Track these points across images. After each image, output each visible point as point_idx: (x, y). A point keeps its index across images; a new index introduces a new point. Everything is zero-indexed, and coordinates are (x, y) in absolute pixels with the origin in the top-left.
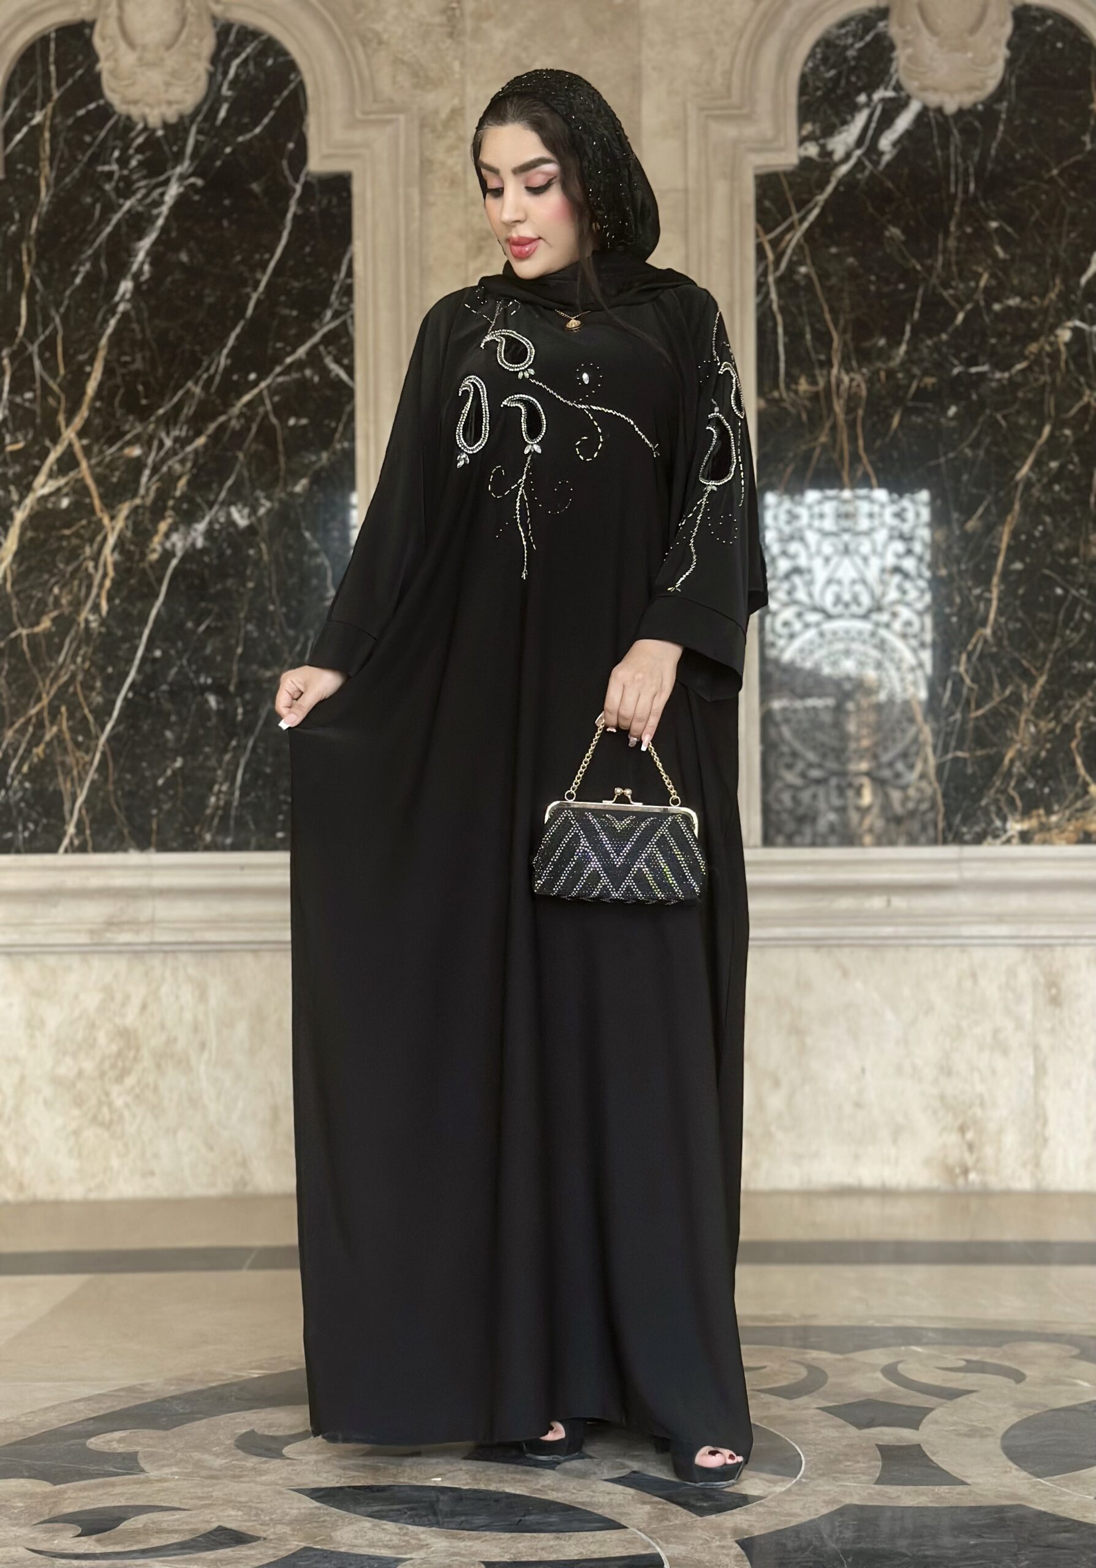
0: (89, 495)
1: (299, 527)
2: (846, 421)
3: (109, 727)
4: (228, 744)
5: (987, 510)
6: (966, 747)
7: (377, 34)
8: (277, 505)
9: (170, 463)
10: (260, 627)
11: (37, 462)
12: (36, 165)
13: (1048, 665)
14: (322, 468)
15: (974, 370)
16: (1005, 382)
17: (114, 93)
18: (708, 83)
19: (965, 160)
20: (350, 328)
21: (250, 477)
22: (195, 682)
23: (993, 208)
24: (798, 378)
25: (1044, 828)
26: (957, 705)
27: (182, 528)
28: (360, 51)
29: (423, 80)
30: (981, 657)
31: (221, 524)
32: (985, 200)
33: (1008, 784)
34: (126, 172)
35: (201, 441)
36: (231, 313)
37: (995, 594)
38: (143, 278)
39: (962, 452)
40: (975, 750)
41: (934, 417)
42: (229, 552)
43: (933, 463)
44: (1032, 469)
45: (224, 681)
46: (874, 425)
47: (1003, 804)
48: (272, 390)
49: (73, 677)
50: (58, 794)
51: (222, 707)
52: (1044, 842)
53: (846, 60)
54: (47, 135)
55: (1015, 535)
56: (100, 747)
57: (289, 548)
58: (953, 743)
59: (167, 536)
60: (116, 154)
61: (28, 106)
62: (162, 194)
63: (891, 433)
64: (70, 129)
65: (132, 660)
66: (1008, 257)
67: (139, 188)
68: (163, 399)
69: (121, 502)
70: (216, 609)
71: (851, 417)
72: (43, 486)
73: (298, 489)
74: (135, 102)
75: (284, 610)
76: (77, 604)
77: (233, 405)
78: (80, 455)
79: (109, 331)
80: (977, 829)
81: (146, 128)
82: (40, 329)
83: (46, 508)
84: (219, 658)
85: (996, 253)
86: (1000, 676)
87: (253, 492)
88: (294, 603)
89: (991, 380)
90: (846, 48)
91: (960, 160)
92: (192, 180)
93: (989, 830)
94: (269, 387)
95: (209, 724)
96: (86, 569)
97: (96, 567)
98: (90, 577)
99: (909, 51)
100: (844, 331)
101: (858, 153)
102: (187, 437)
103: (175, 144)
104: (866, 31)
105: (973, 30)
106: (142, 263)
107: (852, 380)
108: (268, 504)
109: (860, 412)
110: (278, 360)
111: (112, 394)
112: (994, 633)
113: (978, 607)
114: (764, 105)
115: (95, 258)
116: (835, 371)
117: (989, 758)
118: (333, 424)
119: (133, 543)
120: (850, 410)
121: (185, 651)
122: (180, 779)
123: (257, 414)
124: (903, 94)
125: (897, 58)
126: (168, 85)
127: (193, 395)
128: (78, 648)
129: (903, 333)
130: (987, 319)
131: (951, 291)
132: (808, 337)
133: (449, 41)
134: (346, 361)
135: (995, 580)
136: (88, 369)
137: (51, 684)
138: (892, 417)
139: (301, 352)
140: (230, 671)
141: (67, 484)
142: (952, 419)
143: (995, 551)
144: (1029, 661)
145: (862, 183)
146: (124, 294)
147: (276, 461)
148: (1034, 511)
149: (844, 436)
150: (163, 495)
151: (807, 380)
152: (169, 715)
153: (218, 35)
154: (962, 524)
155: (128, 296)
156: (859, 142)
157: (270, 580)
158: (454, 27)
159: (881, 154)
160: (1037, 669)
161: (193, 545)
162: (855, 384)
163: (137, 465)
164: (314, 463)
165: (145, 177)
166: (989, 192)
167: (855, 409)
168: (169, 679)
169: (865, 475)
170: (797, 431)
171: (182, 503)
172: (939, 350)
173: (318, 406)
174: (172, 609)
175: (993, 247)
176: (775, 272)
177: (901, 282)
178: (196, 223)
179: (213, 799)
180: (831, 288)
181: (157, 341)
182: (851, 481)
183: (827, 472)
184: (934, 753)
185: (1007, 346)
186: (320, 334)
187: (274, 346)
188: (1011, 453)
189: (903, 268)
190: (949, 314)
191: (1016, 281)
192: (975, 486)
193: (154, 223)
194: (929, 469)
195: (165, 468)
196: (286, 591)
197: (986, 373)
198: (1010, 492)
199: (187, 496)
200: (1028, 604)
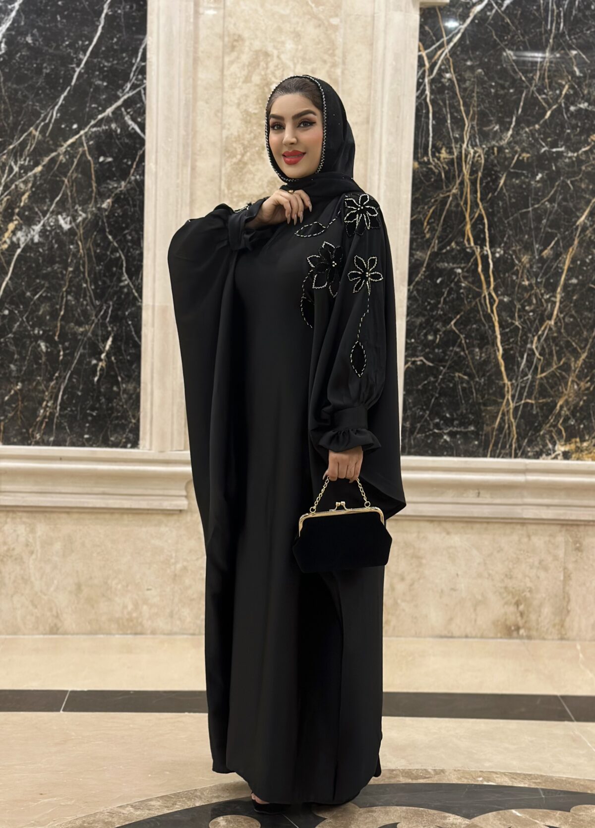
1: (105, 231)
2: (470, 179)
4: (54, 375)
5: (557, 243)
6: (533, 397)
8: (89, 216)
9: (17, 183)
10: (77, 298)
13: (588, 346)
14: (121, 191)
15: (554, 150)
16: (574, 159)
19: (558, 8)
20: (143, 96)
21: (72, 196)
22: (32, 333)
23: (574, 41)
24: (441, 148)
25: (579, 450)
26: (529, 370)
27: (24, 228)
30: (546, 340)
31: (51, 226)
32: (570, 37)
33: (558, 421)
35: (39, 169)
36: (61, 81)
37: (558, 299)
39: (543, 204)
40: (539, 399)
41: (527, 180)
42: (56, 246)
43: (524, 210)
44: (587, 218)
45: (51, 333)
46: (488, 183)
47: (553, 434)
48: (89, 137)
51: (49, 350)
52: (578, 459)
55: (573, 261)
57: (98, 245)
58: (525, 394)
59: (14, 233)
63: (499, 190)
66: (581, 75)
68: (13, 139)
70: (47, 285)
71: (473, 177)
73: (104, 206)
75: (93, 287)
77: (62, 146)
80: (537, 449)
84: (48, 317)
85: (575, 71)
86: (557, 352)
87: (73, 207)
88: (100, 283)
89: (566, 157)
91: (555, 7)
93: (544, 450)
94: (86, 133)
95: (40, 361)
100: (472, 119)
102: (28, 165)
107: (475, 152)
108: (84, 215)
109: (480, 174)
110: (92, 116)
112: (556, 323)
113: (547, 306)
116: (465, 146)
117: (547, 404)
118: (130, 163)
120: (473, 172)
121: (25, 311)
122: (20, 399)
123: (78, 152)
127: (34, 136)
129: (511, 123)
130: (565, 117)
131: (544, 96)
132: (449, 121)
134: (139, 120)
135: (559, 290)
138: (500, 178)
139: (109, 111)
140: (56, 326)
142: (538, 182)
143: (560, 271)
144: (576, 344)
145: (491, 18)
147: (91, 187)
148: (587, 245)
149: (468, 189)
150: (11, 205)
151: (446, 151)
152: (13, 354)
154: (542, 251)
157: (84, 267)
160: (581, 348)
161: (32, 240)
162: (477, 155)
164: (116, 188)
166: (572, 29)
167: (476, 172)
168: (14, 330)
169: (480, 216)
170: (438, 185)
171: (25, 211)
172: (533, 135)
173: (119, 150)
174: (16, 283)
175: (572, 68)
176: (429, 75)
177: (512, 88)
178: (39, 15)
179: (42, 411)
180: (465, 89)
181: (9, 98)
182: (471, 220)
183: (456, 213)
184: (513, 400)
185: (577, 135)
186: (122, 100)
187: (90, 106)
188: (575, 206)
189: (513, 78)
190: (541, 111)
191: (586, 92)
192: (550, 227)
193: (9, 15)
194: (521, 214)
195: (13, 187)
196: (95, 274)
197: (562, 152)
198: (572, 232)
199: (28, 206)
200: (578, 306)
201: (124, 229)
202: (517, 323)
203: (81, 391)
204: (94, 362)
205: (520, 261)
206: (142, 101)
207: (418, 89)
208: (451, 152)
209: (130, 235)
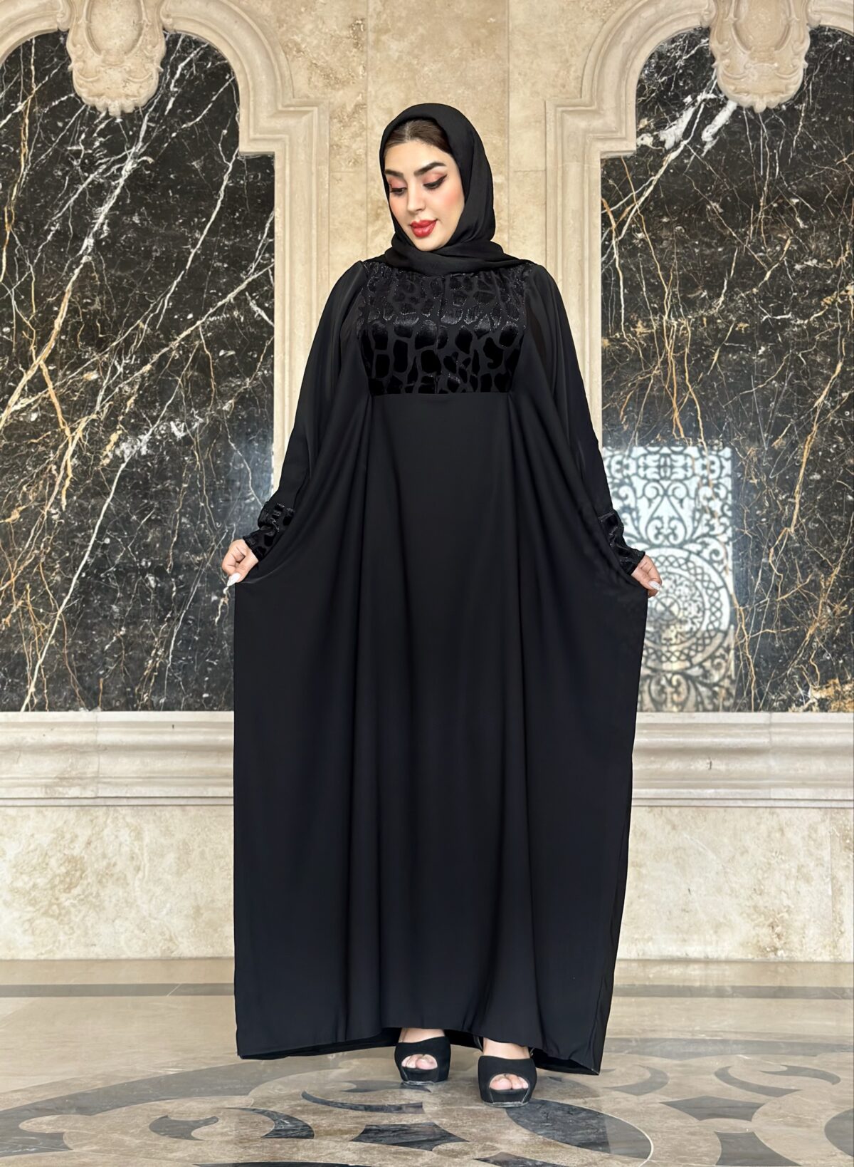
0: (55, 411)
1: (227, 438)
2: (674, 357)
3: (65, 601)
4: (165, 616)
5: (791, 431)
6: (773, 625)
7: (296, 44)
8: (208, 421)
9: (121, 386)
10: (192, 521)
11: (11, 384)
12: (17, 145)
13: (841, 559)
14: (245, 390)
15: (779, 317)
16: (804, 327)
17: (83, 88)
18: (564, 86)
19: (771, 150)
20: (271, 277)
21: (186, 398)
22: (138, 564)
23: (794, 187)
24: (637, 322)
25: (839, 695)
26: (766, 592)
27: (130, 438)
28: (282, 55)
29: (332, 79)
30: (786, 551)
31: (161, 435)
32: (788, 183)
33: (808, 656)
34: (90, 151)
36: (174, 264)
37: (797, 501)
38: (102, 236)
39: (769, 383)
40: (781, 627)
41: (747, 355)
42: (168, 458)
43: (746, 392)
44: (826, 397)
45: (161, 565)
46: (697, 361)
47: (804, 674)
48: (207, 328)
49: (37, 559)
50: (21, 656)
51: (159, 586)
52: (839, 710)
53: (675, 68)
54: (27, 121)
55: (813, 451)
56: (58, 618)
57: (218, 455)
58: (763, 622)
59: (117, 445)
60: (83, 136)
61: (12, 97)
62: (120, 169)
63: (711, 368)
64: (45, 116)
65: (87, 546)
66: (806, 226)
67: (101, 164)
68: (117, 335)
69: (79, 417)
70: (156, 505)
71: (678, 354)
72: (16, 402)
73: (226, 408)
74: (100, 95)
75: (212, 506)
76: (42, 501)
77: (175, 340)
78: (47, 379)
79: (74, 278)
80: (784, 697)
81: (107, 116)
82: (17, 275)
83: (18, 421)
84: (158, 545)
85: (797, 224)
86: (801, 567)
87: (188, 411)
88: (221, 501)
89: (794, 325)
90: (676, 60)
91: (767, 149)
92: (145, 158)
93: (794, 698)
94: (203, 324)
95: (148, 599)
96: (50, 470)
97: (58, 470)
98: (53, 477)
99: (727, 61)
100: (674, 285)
101: (685, 142)
102: (135, 364)
103: (132, 130)
104: (692, 46)
105: (779, 45)
106: (103, 224)
107: (679, 325)
108: (201, 420)
109: (687, 350)
110: (210, 304)
111: (75, 329)
112: (796, 531)
113: (784, 509)
114: (609, 103)
115: (65, 218)
116: (666, 317)
117: (792, 634)
118: (255, 356)
119: (88, 450)
120: (678, 348)
121: (131, 539)
122: (124, 647)
123: (194, 346)
124: (721, 96)
125: (717, 67)
126: (126, 81)
127: (142, 330)
128: (42, 536)
129: (721, 287)
130: (789, 277)
131: (761, 254)
132: (644, 289)
133: (355, 50)
134: (267, 305)
135: (798, 487)
136: (56, 309)
137: (18, 566)
138: (713, 354)
139: (231, 296)
140: (168, 556)
141: (35, 402)
142: (761, 356)
143: (797, 464)
144: (825, 555)
145: (689, 166)
146: (87, 248)
147: (210, 386)
148: (830, 432)
149: (673, 369)
150: (114, 412)
151: (642, 324)
152: (116, 591)
153: (167, 43)
154: (772, 441)
155: (89, 251)
156: (686, 134)
157: (201, 482)
158: (359, 39)
159: (704, 144)
160: (832, 562)
161: (139, 452)
162: (681, 327)
163: (94, 388)
164: (240, 386)
165: (105, 156)
166: (791, 174)
167: (682, 348)
168: (116, 562)
169: (691, 401)
170: (635, 364)
171: (130, 418)
172: (750, 300)
173: (244, 342)
174: (120, 504)
175: (794, 219)
176: (617, 237)
177: (720, 246)
178: (146, 193)
179: (150, 662)
180: (662, 250)
181: (112, 287)
182: (679, 406)
183: (660, 398)
184: (747, 630)
185: (806, 298)
186: (246, 283)
187: (208, 292)
188: (810, 384)
189: (721, 235)
190: (759, 272)
191: (813, 247)
192: (780, 411)
193: (112, 192)
194: (743, 397)
195: (117, 390)
196: (214, 490)
197: (789, 319)
198: (809, 416)
199: (134, 412)
200: (826, 509)
201: (248, 434)
202: (746, 532)
203: (199, 634)
204: (214, 598)
205: (745, 454)
206: (269, 282)
207: (603, 255)
208: (649, 326)
209: (258, 442)
